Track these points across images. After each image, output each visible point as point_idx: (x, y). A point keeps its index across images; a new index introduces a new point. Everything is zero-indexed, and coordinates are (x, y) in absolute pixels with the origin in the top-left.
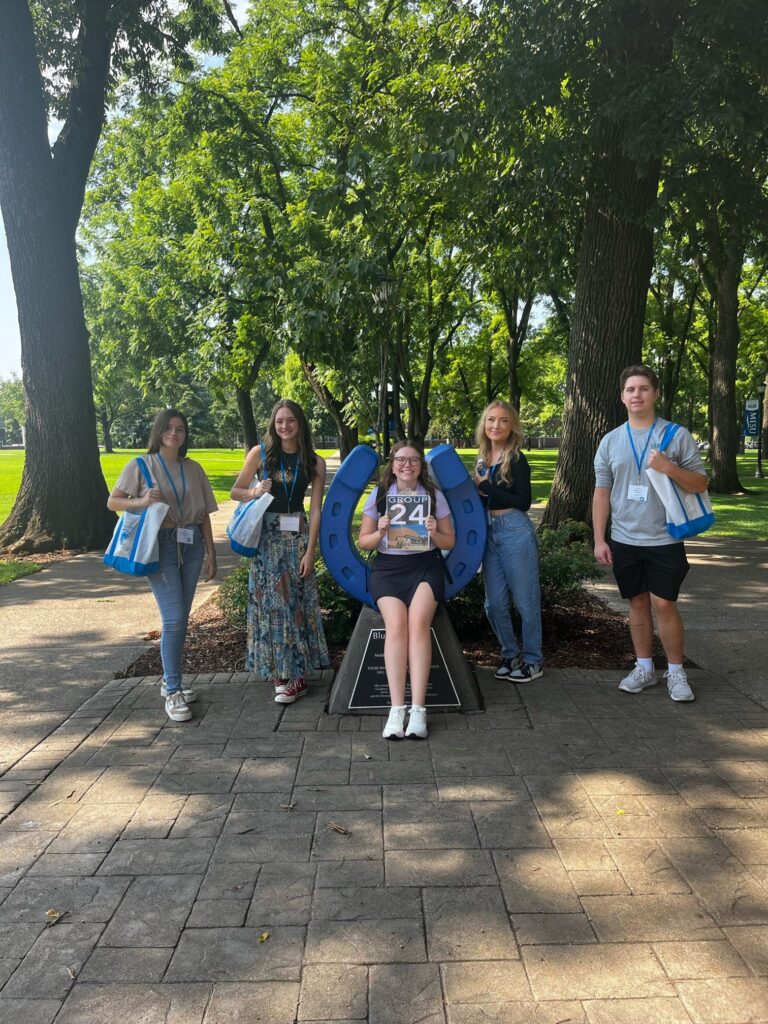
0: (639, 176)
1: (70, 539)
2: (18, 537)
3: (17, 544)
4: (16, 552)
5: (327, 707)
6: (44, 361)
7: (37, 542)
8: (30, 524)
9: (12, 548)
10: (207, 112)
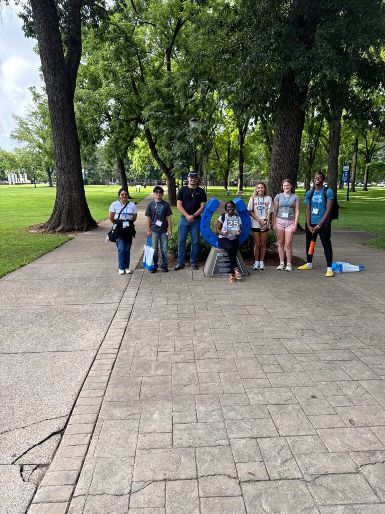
0: (300, 91)
1: (78, 227)
2: (58, 226)
3: (59, 228)
4: (59, 231)
5: (205, 275)
6: (65, 156)
7: (66, 227)
8: (62, 221)
9: (57, 230)
10: (109, 32)
